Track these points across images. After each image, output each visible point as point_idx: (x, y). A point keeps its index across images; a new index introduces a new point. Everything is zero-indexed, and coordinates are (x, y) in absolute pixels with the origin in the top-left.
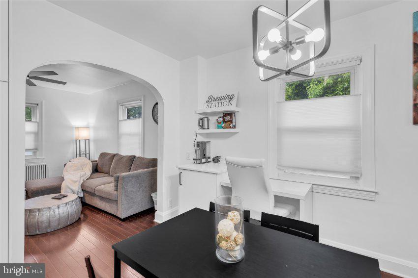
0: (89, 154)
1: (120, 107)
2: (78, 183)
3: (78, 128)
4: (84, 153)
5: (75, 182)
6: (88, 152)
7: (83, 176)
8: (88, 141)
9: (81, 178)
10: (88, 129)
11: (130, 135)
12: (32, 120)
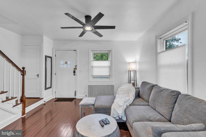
0: (136, 80)
1: (159, 41)
2: (122, 108)
3: (129, 63)
4: (133, 79)
5: (120, 106)
6: (135, 79)
7: (127, 102)
8: (135, 72)
9: (125, 102)
10: (135, 63)
11: (170, 66)
12: (109, 60)
